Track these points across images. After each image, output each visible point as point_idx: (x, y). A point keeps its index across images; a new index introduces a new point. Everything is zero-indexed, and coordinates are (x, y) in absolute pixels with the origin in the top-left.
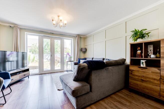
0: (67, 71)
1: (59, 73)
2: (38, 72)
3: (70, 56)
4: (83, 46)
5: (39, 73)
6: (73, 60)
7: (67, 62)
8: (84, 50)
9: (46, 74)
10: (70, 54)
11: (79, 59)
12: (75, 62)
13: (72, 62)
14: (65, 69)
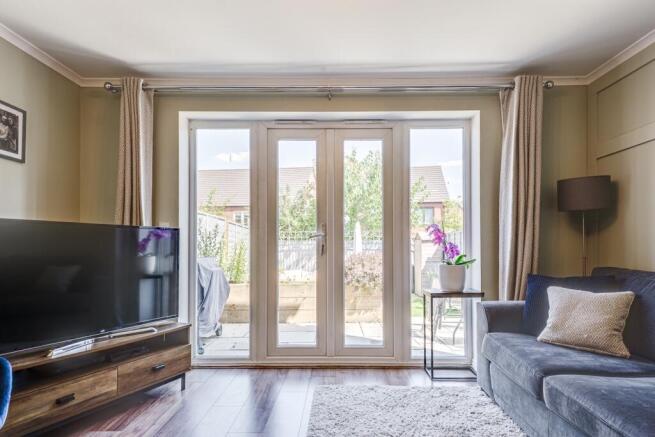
0: (432, 368)
1: (369, 373)
2: (246, 354)
3: (453, 250)
4: (570, 167)
5: (251, 358)
6: (477, 288)
7: (428, 299)
8: (581, 201)
9: (288, 368)
10: (456, 237)
11: (530, 276)
12: (493, 303)
13: (476, 300)
14: (417, 354)
